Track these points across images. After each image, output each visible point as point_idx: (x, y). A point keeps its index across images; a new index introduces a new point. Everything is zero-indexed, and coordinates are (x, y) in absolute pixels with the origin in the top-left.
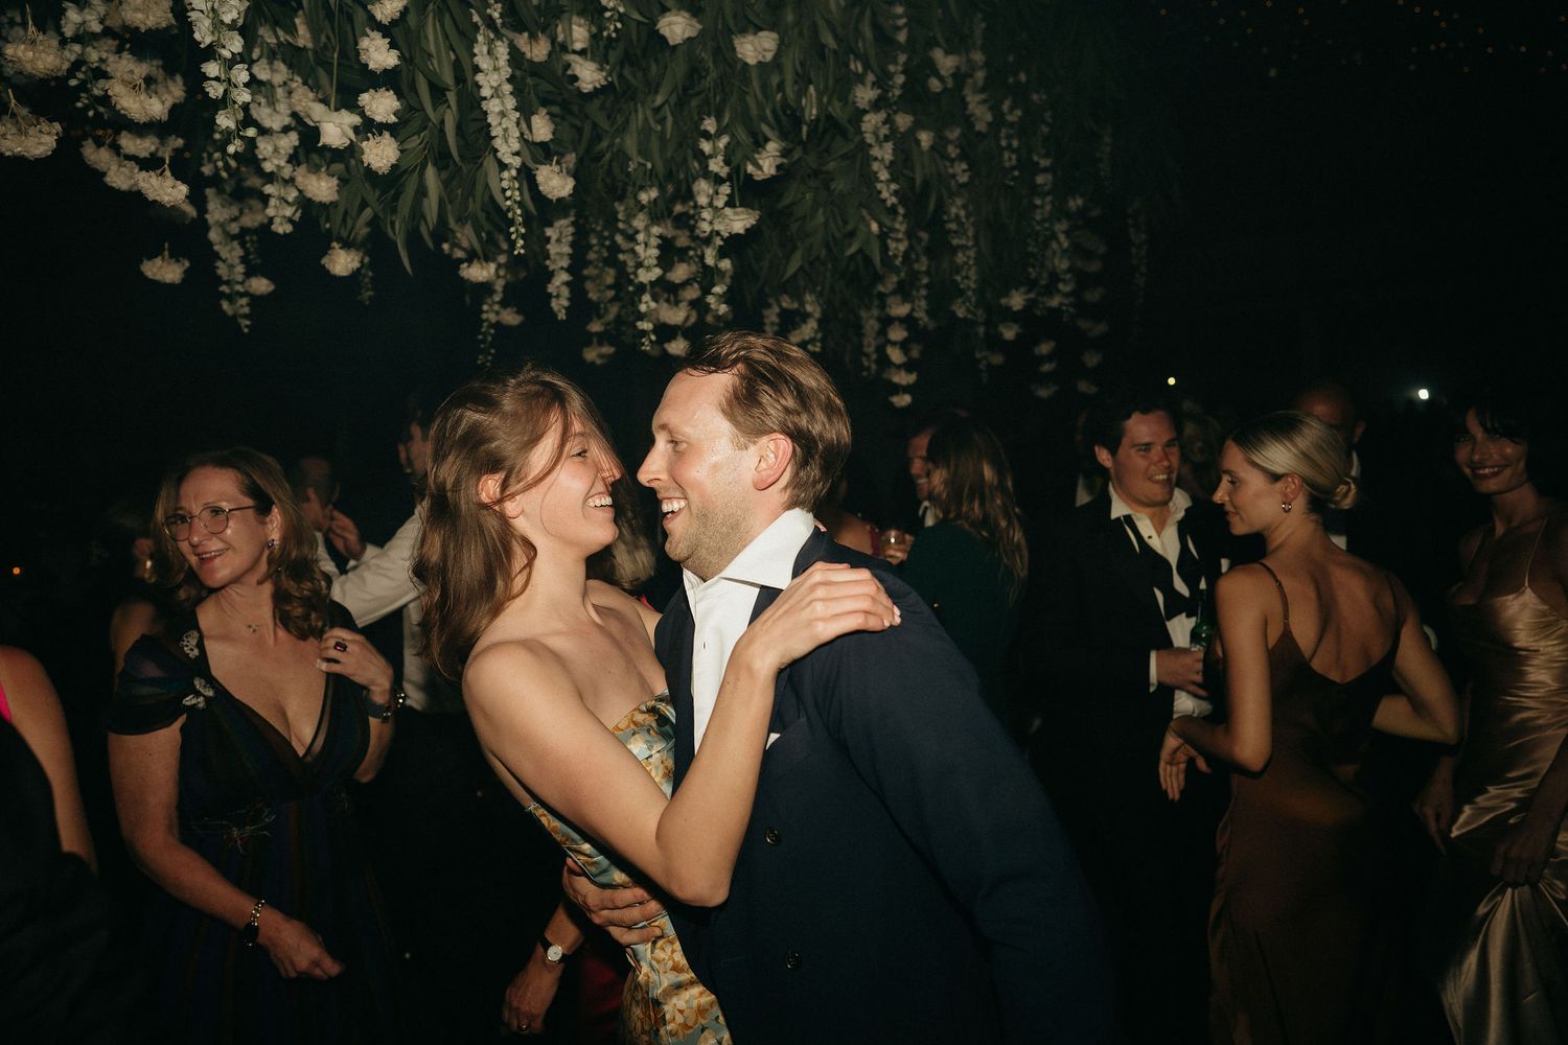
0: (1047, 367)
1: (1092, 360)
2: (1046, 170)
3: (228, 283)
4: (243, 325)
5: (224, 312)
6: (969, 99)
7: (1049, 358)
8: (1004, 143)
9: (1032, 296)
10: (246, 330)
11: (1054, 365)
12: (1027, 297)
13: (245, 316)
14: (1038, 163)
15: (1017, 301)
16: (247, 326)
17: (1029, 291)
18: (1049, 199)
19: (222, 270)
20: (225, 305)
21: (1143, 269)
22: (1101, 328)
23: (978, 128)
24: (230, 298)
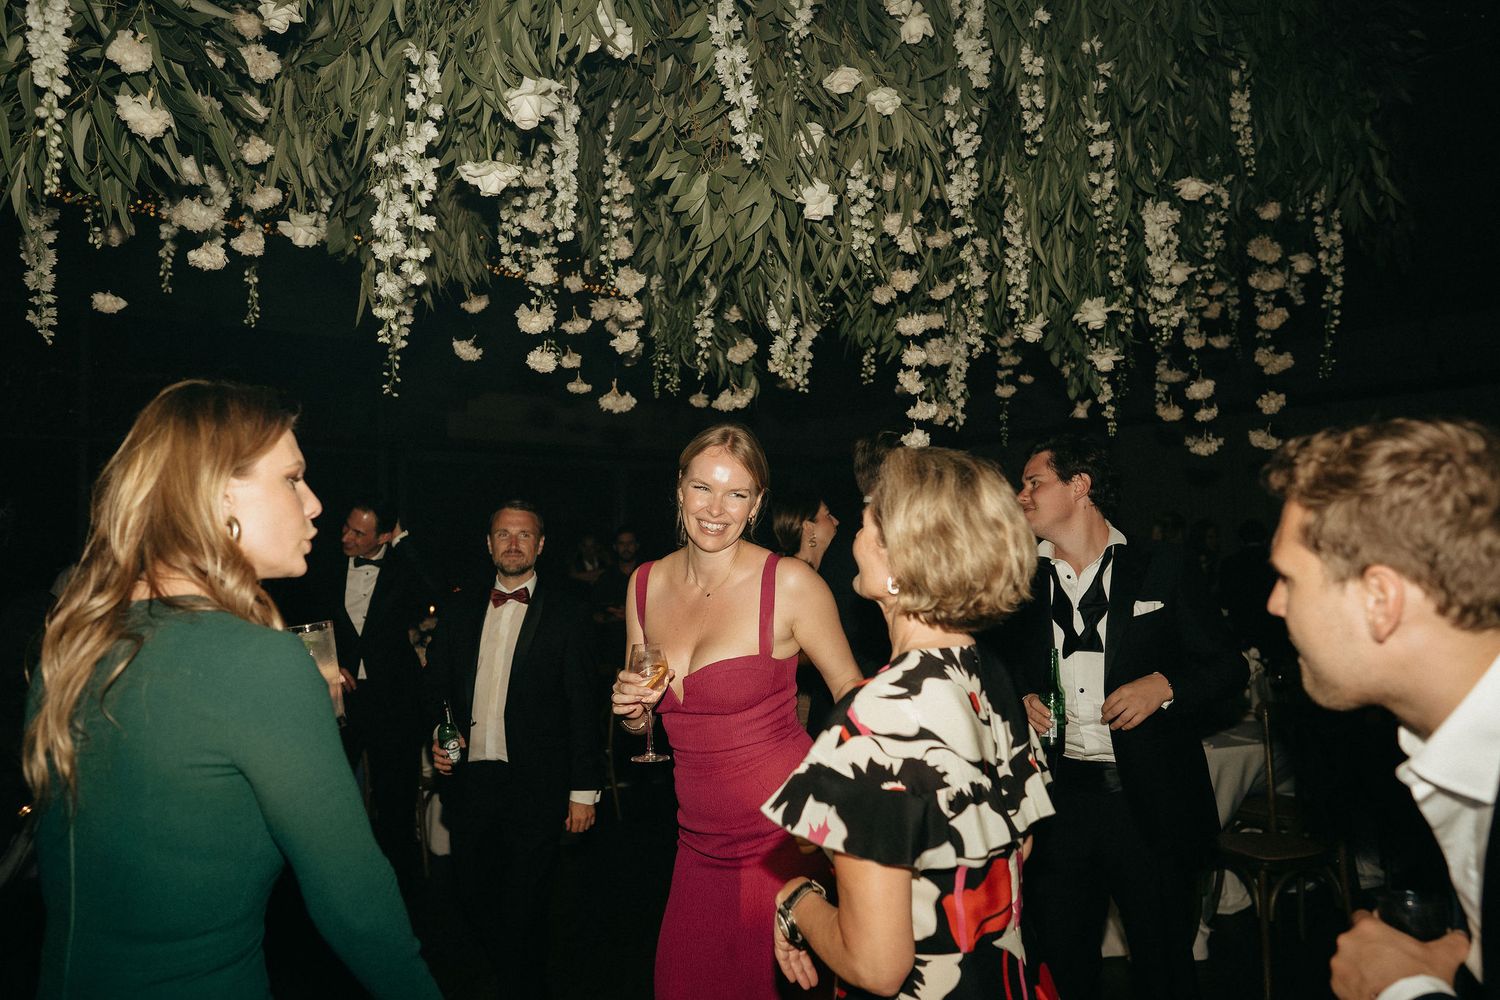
0: (1204, 415)
1: (1271, 403)
2: (1103, 136)
3: (37, 292)
4: (45, 336)
5: (31, 324)
6: (960, 48)
7: (1209, 403)
8: (1024, 102)
9: (1115, 307)
10: (50, 342)
11: (1214, 412)
12: (1109, 310)
13: (51, 327)
14: (1091, 130)
15: (1094, 313)
16: (51, 338)
17: (1108, 304)
18: (1111, 173)
19: (30, 279)
20: (31, 317)
21: (1338, 281)
22: (1285, 361)
23: (975, 84)
24: (37, 310)
